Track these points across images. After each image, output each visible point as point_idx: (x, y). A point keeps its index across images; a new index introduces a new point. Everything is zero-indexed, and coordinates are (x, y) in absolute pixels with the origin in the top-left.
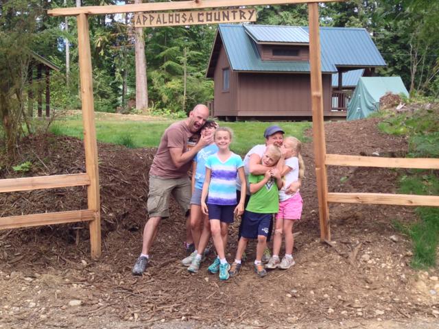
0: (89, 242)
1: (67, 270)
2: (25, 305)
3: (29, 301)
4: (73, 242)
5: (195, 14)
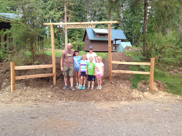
0: (53, 81)
1: (47, 88)
2: (37, 97)
4: (49, 81)
5: (80, 26)
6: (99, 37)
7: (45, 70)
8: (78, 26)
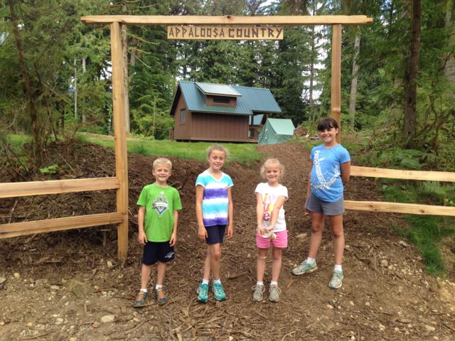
0: (117, 243)
3: (55, 316)
4: (100, 243)
5: (226, 30)
6: (213, 105)
7: (83, 201)
8: (219, 32)
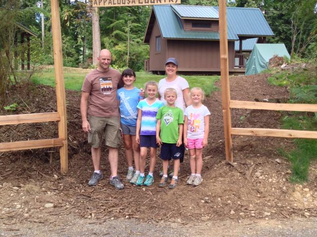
0: (60, 162)
1: (43, 182)
2: (14, 207)
3: (16, 203)
4: (47, 161)
6: (191, 30)
7: (36, 130)
